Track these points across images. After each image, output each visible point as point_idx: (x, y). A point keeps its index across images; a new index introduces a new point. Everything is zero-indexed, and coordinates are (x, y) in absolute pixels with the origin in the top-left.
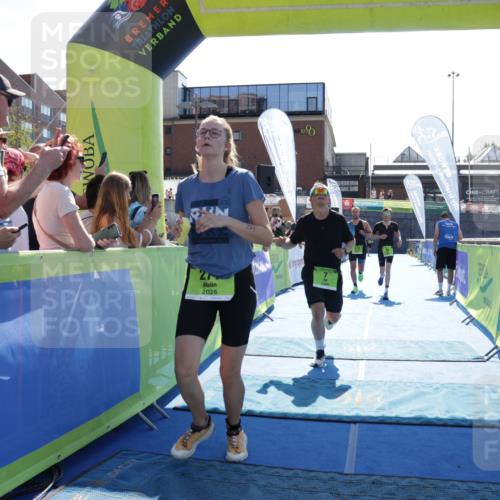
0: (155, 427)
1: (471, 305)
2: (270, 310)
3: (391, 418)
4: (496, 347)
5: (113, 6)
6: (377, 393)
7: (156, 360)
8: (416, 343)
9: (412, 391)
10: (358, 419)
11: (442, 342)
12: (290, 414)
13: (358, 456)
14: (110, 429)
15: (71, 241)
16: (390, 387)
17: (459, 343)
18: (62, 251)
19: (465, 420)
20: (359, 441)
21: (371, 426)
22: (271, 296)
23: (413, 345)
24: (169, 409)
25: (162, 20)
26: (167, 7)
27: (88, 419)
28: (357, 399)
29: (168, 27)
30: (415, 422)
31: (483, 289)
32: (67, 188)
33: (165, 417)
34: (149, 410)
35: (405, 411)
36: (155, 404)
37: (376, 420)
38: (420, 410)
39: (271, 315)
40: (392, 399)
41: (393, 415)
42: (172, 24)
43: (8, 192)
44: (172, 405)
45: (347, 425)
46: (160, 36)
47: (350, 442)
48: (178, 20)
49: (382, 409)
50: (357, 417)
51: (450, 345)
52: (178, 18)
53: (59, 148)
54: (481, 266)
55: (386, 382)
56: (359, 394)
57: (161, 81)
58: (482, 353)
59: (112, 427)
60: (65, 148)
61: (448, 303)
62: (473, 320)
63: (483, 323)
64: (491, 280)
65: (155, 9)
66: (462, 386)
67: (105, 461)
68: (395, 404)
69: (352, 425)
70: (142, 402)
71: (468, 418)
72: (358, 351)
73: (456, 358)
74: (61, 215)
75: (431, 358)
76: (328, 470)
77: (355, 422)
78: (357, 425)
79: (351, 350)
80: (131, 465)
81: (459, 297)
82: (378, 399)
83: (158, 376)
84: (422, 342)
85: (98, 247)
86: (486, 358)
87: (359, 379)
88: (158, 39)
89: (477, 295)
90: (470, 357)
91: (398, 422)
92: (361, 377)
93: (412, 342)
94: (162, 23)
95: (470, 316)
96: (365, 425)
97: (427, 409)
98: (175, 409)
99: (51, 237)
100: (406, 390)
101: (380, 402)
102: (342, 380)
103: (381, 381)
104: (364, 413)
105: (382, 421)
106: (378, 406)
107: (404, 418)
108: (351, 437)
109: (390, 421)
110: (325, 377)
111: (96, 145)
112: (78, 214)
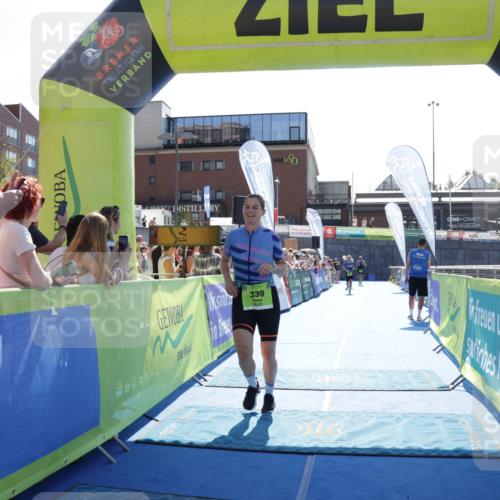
0: (114, 461)
1: (443, 333)
3: (348, 449)
4: (462, 376)
6: (337, 424)
7: (119, 394)
8: (384, 372)
9: (372, 421)
10: (315, 451)
11: (410, 372)
13: (311, 487)
14: (67, 463)
16: (353, 417)
17: (427, 372)
18: (18, 289)
19: (420, 450)
20: (315, 471)
21: (327, 457)
23: (380, 375)
24: (131, 443)
27: (45, 454)
28: (318, 430)
30: (372, 453)
31: (453, 318)
33: (125, 451)
34: (110, 444)
35: (362, 442)
36: (117, 438)
37: (333, 452)
38: (379, 441)
40: (353, 430)
41: (350, 446)
44: (133, 438)
45: (303, 457)
47: (305, 473)
49: (341, 440)
50: (315, 448)
51: (418, 374)
53: (14, 191)
54: (451, 295)
55: (349, 413)
56: (321, 425)
57: (132, 117)
58: (448, 382)
59: (70, 461)
61: (422, 332)
62: (443, 348)
63: (452, 351)
64: (458, 309)
66: (423, 416)
68: (353, 435)
69: (309, 457)
70: (101, 436)
71: (424, 448)
72: (326, 381)
73: (423, 387)
74: (18, 254)
75: (398, 388)
77: (312, 454)
78: (315, 456)
79: (320, 380)
81: (433, 325)
82: (339, 430)
83: (125, 408)
84: (391, 371)
85: (56, 284)
86: (451, 387)
87: (323, 410)
89: (448, 324)
90: (435, 386)
91: (355, 453)
92: (325, 408)
93: (380, 372)
95: (441, 345)
96: (323, 457)
97: (385, 439)
98: (137, 442)
99: (9, 275)
100: (367, 421)
101: (340, 433)
102: (305, 411)
103: (344, 412)
104: (322, 445)
105: (340, 453)
106: (337, 437)
107: (361, 449)
108: (306, 469)
109: (348, 452)
110: (289, 408)
111: (67, 178)
112: (34, 252)
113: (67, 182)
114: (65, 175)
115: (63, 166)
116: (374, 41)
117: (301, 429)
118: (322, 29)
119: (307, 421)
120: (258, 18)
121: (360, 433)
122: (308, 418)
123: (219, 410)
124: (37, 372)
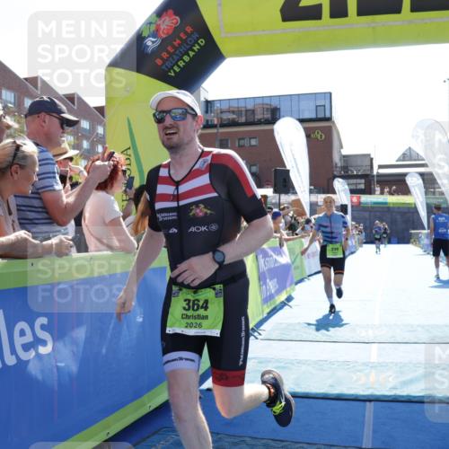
2: (289, 299)
3: (403, 396)
5: (145, 34)
6: (389, 374)
8: (423, 327)
9: (420, 371)
10: (372, 398)
11: (446, 326)
12: (311, 394)
13: (374, 432)
14: (151, 409)
15: (116, 243)
16: (400, 367)
18: (109, 253)
20: (376, 417)
21: (385, 404)
22: (291, 284)
23: (419, 329)
24: (202, 390)
25: (187, 44)
26: (192, 33)
27: (133, 400)
28: (371, 379)
29: (193, 51)
32: (112, 198)
35: (415, 391)
37: (390, 399)
39: (290, 304)
40: (404, 379)
41: (405, 394)
42: (196, 48)
43: (67, 203)
44: (204, 386)
45: (362, 403)
46: (186, 58)
47: (366, 418)
48: (202, 44)
49: (395, 388)
50: (372, 396)
52: (202, 42)
53: (106, 163)
55: (396, 364)
56: (373, 374)
59: (154, 406)
60: (111, 162)
65: (182, 35)
67: (148, 437)
68: (405, 383)
69: (368, 403)
72: (370, 335)
74: (107, 221)
75: (438, 341)
76: (347, 445)
77: (370, 401)
78: (373, 403)
79: (364, 334)
80: (171, 441)
82: (390, 379)
84: (428, 326)
87: (372, 361)
88: (184, 61)
91: (410, 400)
92: (374, 358)
93: (418, 326)
94: (188, 47)
96: (380, 403)
98: (208, 389)
100: (416, 371)
101: (392, 382)
102: (357, 362)
103: (392, 363)
104: (378, 393)
105: (396, 400)
106: (390, 385)
107: (415, 397)
108: (367, 414)
109: (403, 399)
110: (341, 359)
111: (132, 155)
112: (121, 219)
113: (133, 158)
114: (130, 152)
115: (129, 144)
116: (410, 22)
117: (355, 378)
118: (361, 13)
119: (359, 371)
120: (302, 4)
121: (411, 381)
122: (360, 368)
123: (278, 361)
124: (125, 327)
